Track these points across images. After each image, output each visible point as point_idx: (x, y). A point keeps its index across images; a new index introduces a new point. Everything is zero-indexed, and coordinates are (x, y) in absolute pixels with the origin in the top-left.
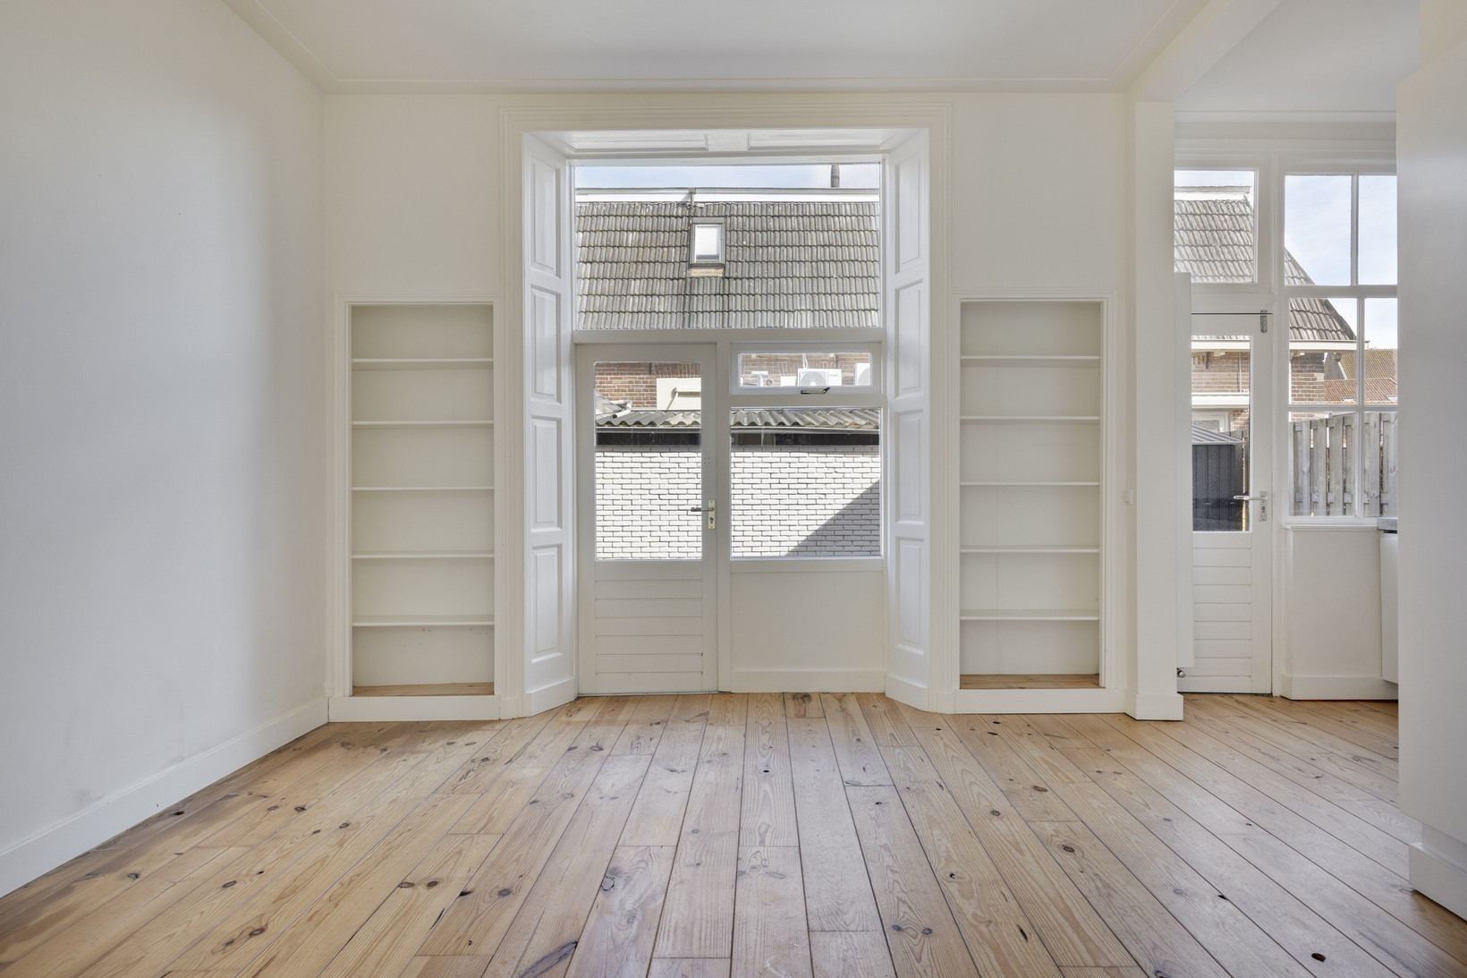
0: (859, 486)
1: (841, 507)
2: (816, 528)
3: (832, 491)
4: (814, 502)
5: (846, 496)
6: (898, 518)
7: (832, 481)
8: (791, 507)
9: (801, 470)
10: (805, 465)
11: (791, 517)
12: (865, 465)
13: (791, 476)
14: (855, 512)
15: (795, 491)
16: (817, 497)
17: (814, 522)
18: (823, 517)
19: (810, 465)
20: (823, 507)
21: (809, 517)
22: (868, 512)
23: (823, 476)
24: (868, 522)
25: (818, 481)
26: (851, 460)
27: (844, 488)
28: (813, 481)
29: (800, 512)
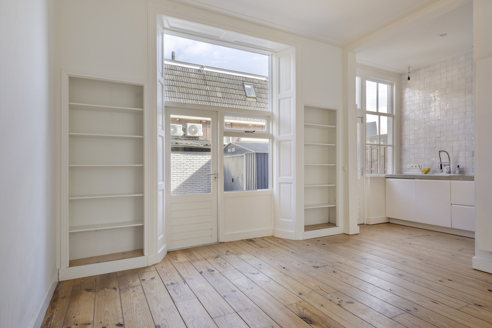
0: (198, 166)
1: (192, 173)
2: (183, 181)
3: (189, 168)
4: (183, 172)
5: (194, 170)
6: (280, 176)
7: (189, 164)
8: (174, 174)
9: (178, 160)
10: (179, 158)
11: (174, 177)
12: (200, 159)
13: (175, 162)
14: (197, 175)
15: (176, 168)
16: (184, 170)
17: (183, 179)
18: (186, 177)
19: (181, 158)
20: (186, 173)
21: (181, 177)
22: (201, 175)
23: (186, 162)
24: (201, 179)
25: (184, 164)
26: (196, 157)
27: (193, 167)
28: (182, 164)
29: (178, 175)
